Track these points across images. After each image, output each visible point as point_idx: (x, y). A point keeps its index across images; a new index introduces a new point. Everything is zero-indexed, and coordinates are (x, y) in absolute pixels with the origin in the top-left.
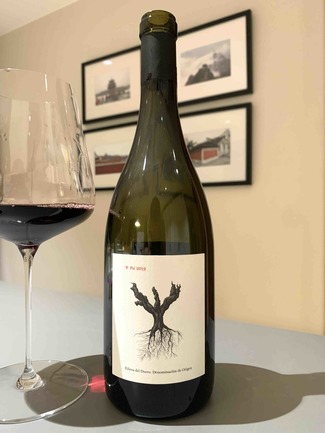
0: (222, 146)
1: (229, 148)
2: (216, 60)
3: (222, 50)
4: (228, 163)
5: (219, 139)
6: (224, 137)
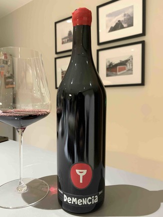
0: (128, 64)
1: (132, 66)
2: (125, 18)
3: (129, 12)
4: (132, 74)
5: (127, 61)
6: (130, 60)
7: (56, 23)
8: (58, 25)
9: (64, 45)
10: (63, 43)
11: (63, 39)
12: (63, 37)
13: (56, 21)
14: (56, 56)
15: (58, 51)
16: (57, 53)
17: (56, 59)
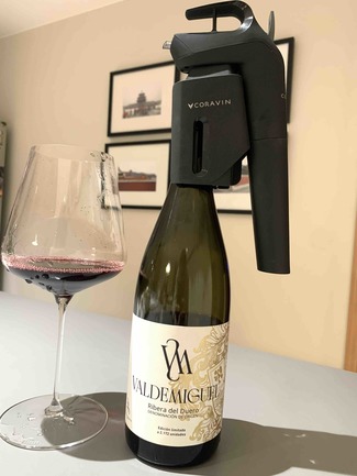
7: (113, 75)
8: (116, 78)
9: (127, 120)
10: (125, 116)
11: (125, 108)
12: (127, 104)
13: (114, 70)
14: (109, 140)
15: (113, 130)
16: (110, 134)
17: (107, 146)
